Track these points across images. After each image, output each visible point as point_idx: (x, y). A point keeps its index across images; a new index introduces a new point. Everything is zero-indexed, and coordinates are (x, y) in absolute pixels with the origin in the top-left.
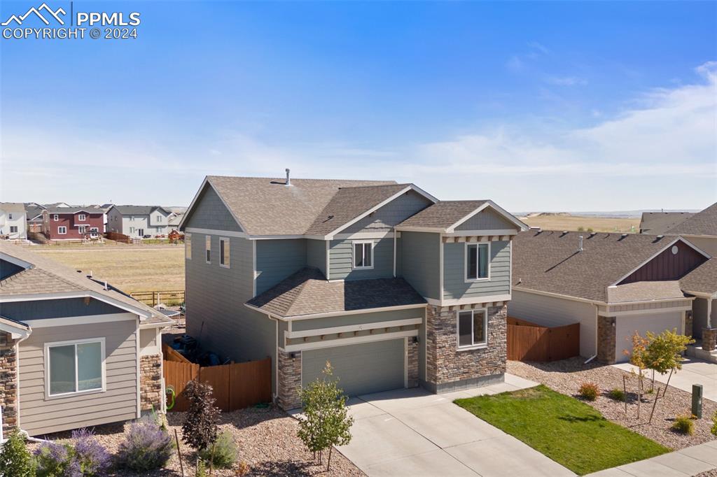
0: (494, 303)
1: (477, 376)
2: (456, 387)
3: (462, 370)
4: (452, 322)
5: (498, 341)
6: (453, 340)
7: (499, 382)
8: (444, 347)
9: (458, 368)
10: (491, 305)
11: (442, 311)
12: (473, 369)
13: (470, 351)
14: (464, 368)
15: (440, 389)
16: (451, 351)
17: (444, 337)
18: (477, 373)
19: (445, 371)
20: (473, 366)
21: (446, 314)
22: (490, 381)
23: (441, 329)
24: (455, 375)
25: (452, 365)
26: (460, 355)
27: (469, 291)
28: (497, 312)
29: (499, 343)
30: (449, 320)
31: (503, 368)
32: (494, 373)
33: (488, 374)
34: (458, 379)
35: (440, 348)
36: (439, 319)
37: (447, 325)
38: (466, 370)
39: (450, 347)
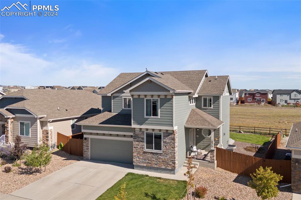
0: (167, 130)
1: (156, 166)
2: (144, 169)
3: (147, 161)
4: (142, 137)
5: (170, 151)
6: (142, 145)
7: (171, 174)
8: (137, 148)
9: (145, 160)
10: (165, 131)
11: (136, 130)
12: (154, 162)
13: (151, 152)
14: (148, 160)
15: (136, 167)
16: (141, 150)
17: (137, 143)
18: (156, 165)
19: (138, 159)
20: (154, 161)
21: (139, 132)
22: (165, 171)
23: (136, 139)
24: (143, 162)
25: (141, 157)
26: (146, 153)
27: (147, 122)
28: (169, 136)
29: (170, 153)
30: (140, 135)
31: (173, 167)
32: (167, 168)
33: (163, 167)
34: (145, 165)
35: (135, 147)
36: (135, 134)
37: (139, 137)
38: (150, 162)
39: (140, 148)
